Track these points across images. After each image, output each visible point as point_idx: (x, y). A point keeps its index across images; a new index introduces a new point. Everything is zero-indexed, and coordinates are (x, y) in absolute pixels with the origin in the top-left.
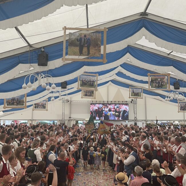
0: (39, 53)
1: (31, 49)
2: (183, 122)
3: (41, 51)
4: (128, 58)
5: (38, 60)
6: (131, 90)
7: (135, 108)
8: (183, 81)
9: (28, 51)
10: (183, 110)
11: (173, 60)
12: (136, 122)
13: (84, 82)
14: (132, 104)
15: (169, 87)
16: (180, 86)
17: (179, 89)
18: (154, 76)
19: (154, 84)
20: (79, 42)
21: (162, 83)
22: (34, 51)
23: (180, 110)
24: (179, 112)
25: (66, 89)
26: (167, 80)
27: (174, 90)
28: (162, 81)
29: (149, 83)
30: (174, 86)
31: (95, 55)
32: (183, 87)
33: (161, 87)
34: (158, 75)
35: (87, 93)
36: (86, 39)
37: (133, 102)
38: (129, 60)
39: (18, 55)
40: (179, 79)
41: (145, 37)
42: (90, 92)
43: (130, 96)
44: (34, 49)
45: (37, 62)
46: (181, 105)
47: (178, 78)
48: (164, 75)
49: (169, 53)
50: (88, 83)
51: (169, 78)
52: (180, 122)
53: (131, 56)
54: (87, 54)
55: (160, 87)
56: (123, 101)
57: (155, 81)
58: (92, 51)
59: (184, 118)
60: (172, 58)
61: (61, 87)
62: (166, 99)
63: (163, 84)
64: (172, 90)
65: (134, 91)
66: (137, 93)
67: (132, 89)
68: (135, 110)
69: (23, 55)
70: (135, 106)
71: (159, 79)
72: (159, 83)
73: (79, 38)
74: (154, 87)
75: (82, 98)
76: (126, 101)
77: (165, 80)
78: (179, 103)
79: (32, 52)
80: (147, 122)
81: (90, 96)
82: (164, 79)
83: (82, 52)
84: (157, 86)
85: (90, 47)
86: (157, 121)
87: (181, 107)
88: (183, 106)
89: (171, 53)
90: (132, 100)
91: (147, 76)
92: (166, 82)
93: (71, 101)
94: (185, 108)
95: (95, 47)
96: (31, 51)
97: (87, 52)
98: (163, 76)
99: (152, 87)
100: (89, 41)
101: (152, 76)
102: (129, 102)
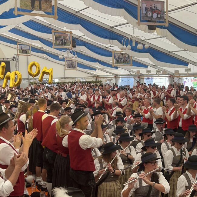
2: (64, 80)
7: (18, 66)
8: (79, 40)
10: (70, 68)
11: (81, 19)
14: (14, 61)
15: (71, 45)
16: (76, 44)
17: (76, 47)
18: (58, 33)
19: (58, 42)
21: (65, 41)
23: (67, 68)
24: (66, 70)
28: (65, 39)
31: (46, 10)
37: (15, 60)
43: (18, 53)
47: (74, 36)
49: (77, 11)
52: (62, 80)
54: (39, 8)
55: (63, 45)
56: (4, 59)
57: (59, 38)
58: (44, 5)
59: (65, 76)
60: (80, 16)
66: (26, 50)
67: (20, 45)
70: (18, 63)
71: (62, 37)
72: (63, 40)
76: (8, 59)
77: (68, 38)
78: (65, 61)
80: (30, 80)
82: (66, 36)
83: (34, 6)
84: (61, 43)
85: (42, 2)
88: (69, 64)
89: (80, 11)
90: (14, 57)
92: (69, 39)
94: (71, 66)
95: (46, 2)
97: (39, 6)
101: (56, 33)
102: (10, 60)
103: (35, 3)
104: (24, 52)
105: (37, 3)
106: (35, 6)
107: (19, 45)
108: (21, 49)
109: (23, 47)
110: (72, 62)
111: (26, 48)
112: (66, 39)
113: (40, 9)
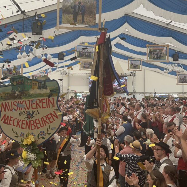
0: (33, 22)
1: (25, 17)
2: (182, 95)
3: (35, 19)
4: (126, 29)
5: (32, 29)
6: (129, 62)
7: (134, 80)
8: (182, 53)
9: (22, 19)
10: (182, 82)
11: (172, 31)
12: (134, 95)
13: (81, 53)
14: (131, 76)
15: (168, 59)
16: (179, 57)
17: (178, 61)
18: (153, 47)
19: (152, 56)
20: (73, 9)
22: (28, 20)
23: (179, 82)
24: (177, 84)
25: (63, 60)
26: (166, 51)
27: (173, 62)
29: (148, 54)
30: (173, 57)
31: (90, 23)
32: (182, 59)
33: (160, 59)
34: (157, 46)
35: (85, 65)
36: (80, 6)
38: (128, 31)
39: (12, 23)
40: (178, 50)
41: (143, 6)
42: (88, 64)
43: (128, 68)
44: (28, 18)
45: (32, 31)
46: (180, 78)
48: (163, 46)
49: (168, 23)
50: (85, 54)
51: (168, 50)
52: (179, 95)
53: (130, 26)
55: (158, 59)
56: (121, 74)
57: (154, 52)
58: (87, 19)
59: (183, 91)
60: (171, 28)
61: (58, 58)
62: (165, 71)
63: (162, 55)
64: (171, 61)
65: (133, 63)
66: (136, 66)
67: (131, 61)
68: (134, 82)
69: (17, 23)
70: (134, 78)
71: (158, 51)
72: (157, 54)
73: (73, 5)
74: (152, 59)
75: (80, 70)
76: (125, 74)
77: (164, 51)
78: (177, 75)
79: (26, 20)
80: (146, 94)
81: (88, 68)
82: (162, 50)
84: (156, 57)
86: (155, 93)
87: (180, 80)
88: (182, 78)
89: (170, 23)
90: (131, 73)
91: (146, 48)
92: (165, 53)
93: (69, 74)
94: (183, 81)
95: (90, 15)
96: (24, 20)
98: (161, 47)
99: (150, 59)
100: (84, 8)
101: (151, 47)
102: (128, 75)
103: (78, 17)
104: (135, 67)
105: (79, 17)
106: (77, 20)
107: (129, 61)
108: (132, 64)
109: (133, 62)
110: (185, 77)
111: (136, 64)
112: (162, 53)
113: (83, 22)
